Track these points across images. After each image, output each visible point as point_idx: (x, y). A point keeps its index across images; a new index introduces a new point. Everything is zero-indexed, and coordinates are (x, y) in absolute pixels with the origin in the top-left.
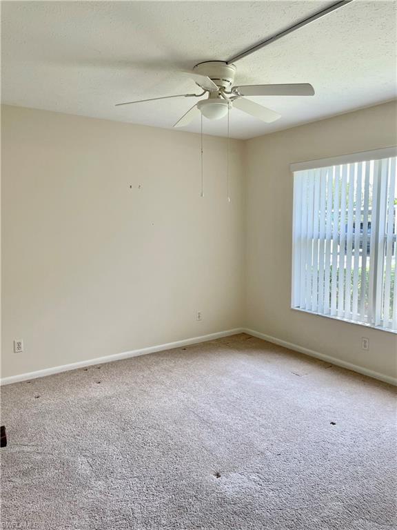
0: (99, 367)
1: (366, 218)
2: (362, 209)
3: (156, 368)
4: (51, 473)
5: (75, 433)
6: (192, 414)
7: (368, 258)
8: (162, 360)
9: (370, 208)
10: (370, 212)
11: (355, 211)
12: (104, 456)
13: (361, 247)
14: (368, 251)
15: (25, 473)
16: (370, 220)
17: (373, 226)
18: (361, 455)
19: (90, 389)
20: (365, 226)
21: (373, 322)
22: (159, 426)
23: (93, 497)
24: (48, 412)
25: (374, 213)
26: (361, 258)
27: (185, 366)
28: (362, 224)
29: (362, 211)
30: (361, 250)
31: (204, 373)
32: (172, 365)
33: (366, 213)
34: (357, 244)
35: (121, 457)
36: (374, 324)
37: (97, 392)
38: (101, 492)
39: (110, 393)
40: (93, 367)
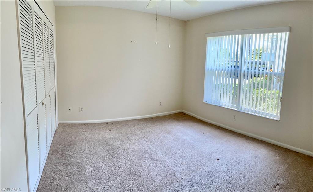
0: (112, 123)
1: (236, 64)
2: (235, 60)
3: (137, 127)
4: (75, 169)
5: (92, 153)
6: (148, 154)
7: (237, 79)
8: (141, 123)
9: (238, 60)
10: (238, 62)
11: (232, 61)
12: (99, 169)
13: (234, 75)
14: (237, 77)
15: (66, 165)
16: (238, 65)
17: (240, 67)
18: (230, 177)
19: (105, 133)
20: (236, 67)
21: (238, 108)
22: (129, 159)
23: (86, 189)
24: (86, 140)
25: (240, 62)
26: (234, 79)
27: (151, 128)
28: (235, 66)
29: (235, 61)
30: (234, 76)
31: (159, 131)
32: (144, 126)
33: (237, 62)
34: (233, 74)
35: (106, 172)
36: (239, 109)
37: (108, 134)
38: (90, 188)
39: (113, 137)
40: (110, 122)
